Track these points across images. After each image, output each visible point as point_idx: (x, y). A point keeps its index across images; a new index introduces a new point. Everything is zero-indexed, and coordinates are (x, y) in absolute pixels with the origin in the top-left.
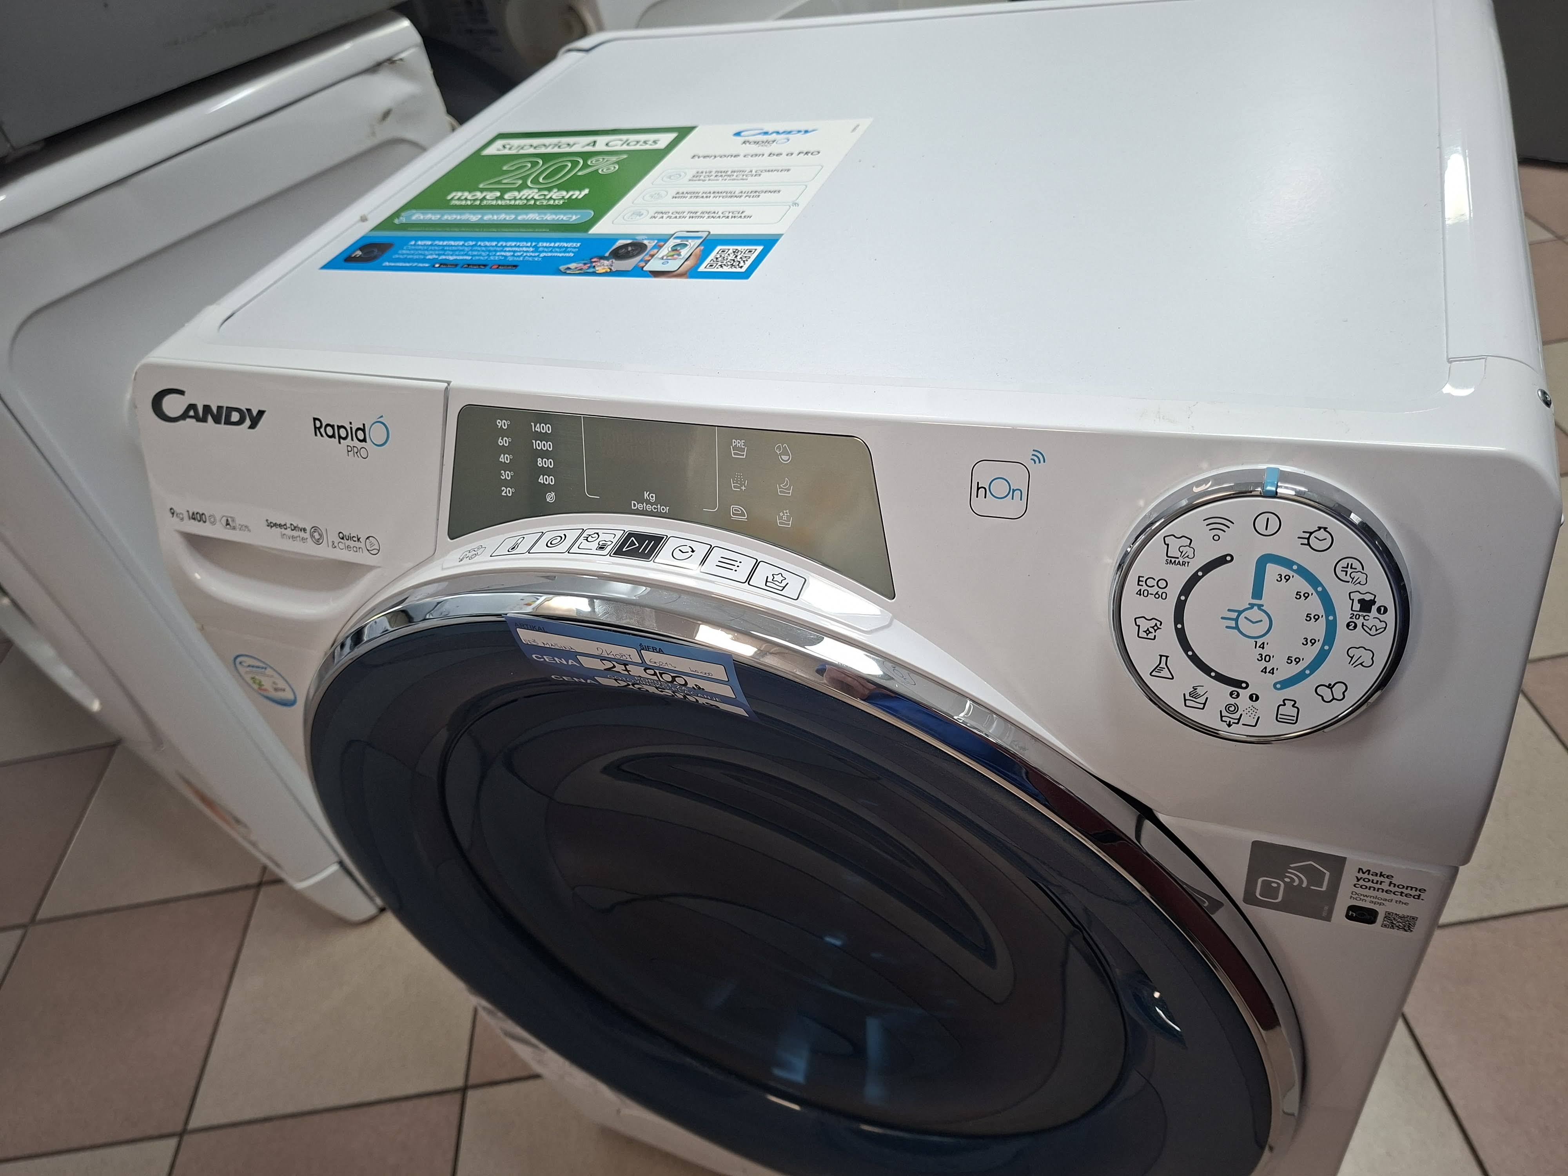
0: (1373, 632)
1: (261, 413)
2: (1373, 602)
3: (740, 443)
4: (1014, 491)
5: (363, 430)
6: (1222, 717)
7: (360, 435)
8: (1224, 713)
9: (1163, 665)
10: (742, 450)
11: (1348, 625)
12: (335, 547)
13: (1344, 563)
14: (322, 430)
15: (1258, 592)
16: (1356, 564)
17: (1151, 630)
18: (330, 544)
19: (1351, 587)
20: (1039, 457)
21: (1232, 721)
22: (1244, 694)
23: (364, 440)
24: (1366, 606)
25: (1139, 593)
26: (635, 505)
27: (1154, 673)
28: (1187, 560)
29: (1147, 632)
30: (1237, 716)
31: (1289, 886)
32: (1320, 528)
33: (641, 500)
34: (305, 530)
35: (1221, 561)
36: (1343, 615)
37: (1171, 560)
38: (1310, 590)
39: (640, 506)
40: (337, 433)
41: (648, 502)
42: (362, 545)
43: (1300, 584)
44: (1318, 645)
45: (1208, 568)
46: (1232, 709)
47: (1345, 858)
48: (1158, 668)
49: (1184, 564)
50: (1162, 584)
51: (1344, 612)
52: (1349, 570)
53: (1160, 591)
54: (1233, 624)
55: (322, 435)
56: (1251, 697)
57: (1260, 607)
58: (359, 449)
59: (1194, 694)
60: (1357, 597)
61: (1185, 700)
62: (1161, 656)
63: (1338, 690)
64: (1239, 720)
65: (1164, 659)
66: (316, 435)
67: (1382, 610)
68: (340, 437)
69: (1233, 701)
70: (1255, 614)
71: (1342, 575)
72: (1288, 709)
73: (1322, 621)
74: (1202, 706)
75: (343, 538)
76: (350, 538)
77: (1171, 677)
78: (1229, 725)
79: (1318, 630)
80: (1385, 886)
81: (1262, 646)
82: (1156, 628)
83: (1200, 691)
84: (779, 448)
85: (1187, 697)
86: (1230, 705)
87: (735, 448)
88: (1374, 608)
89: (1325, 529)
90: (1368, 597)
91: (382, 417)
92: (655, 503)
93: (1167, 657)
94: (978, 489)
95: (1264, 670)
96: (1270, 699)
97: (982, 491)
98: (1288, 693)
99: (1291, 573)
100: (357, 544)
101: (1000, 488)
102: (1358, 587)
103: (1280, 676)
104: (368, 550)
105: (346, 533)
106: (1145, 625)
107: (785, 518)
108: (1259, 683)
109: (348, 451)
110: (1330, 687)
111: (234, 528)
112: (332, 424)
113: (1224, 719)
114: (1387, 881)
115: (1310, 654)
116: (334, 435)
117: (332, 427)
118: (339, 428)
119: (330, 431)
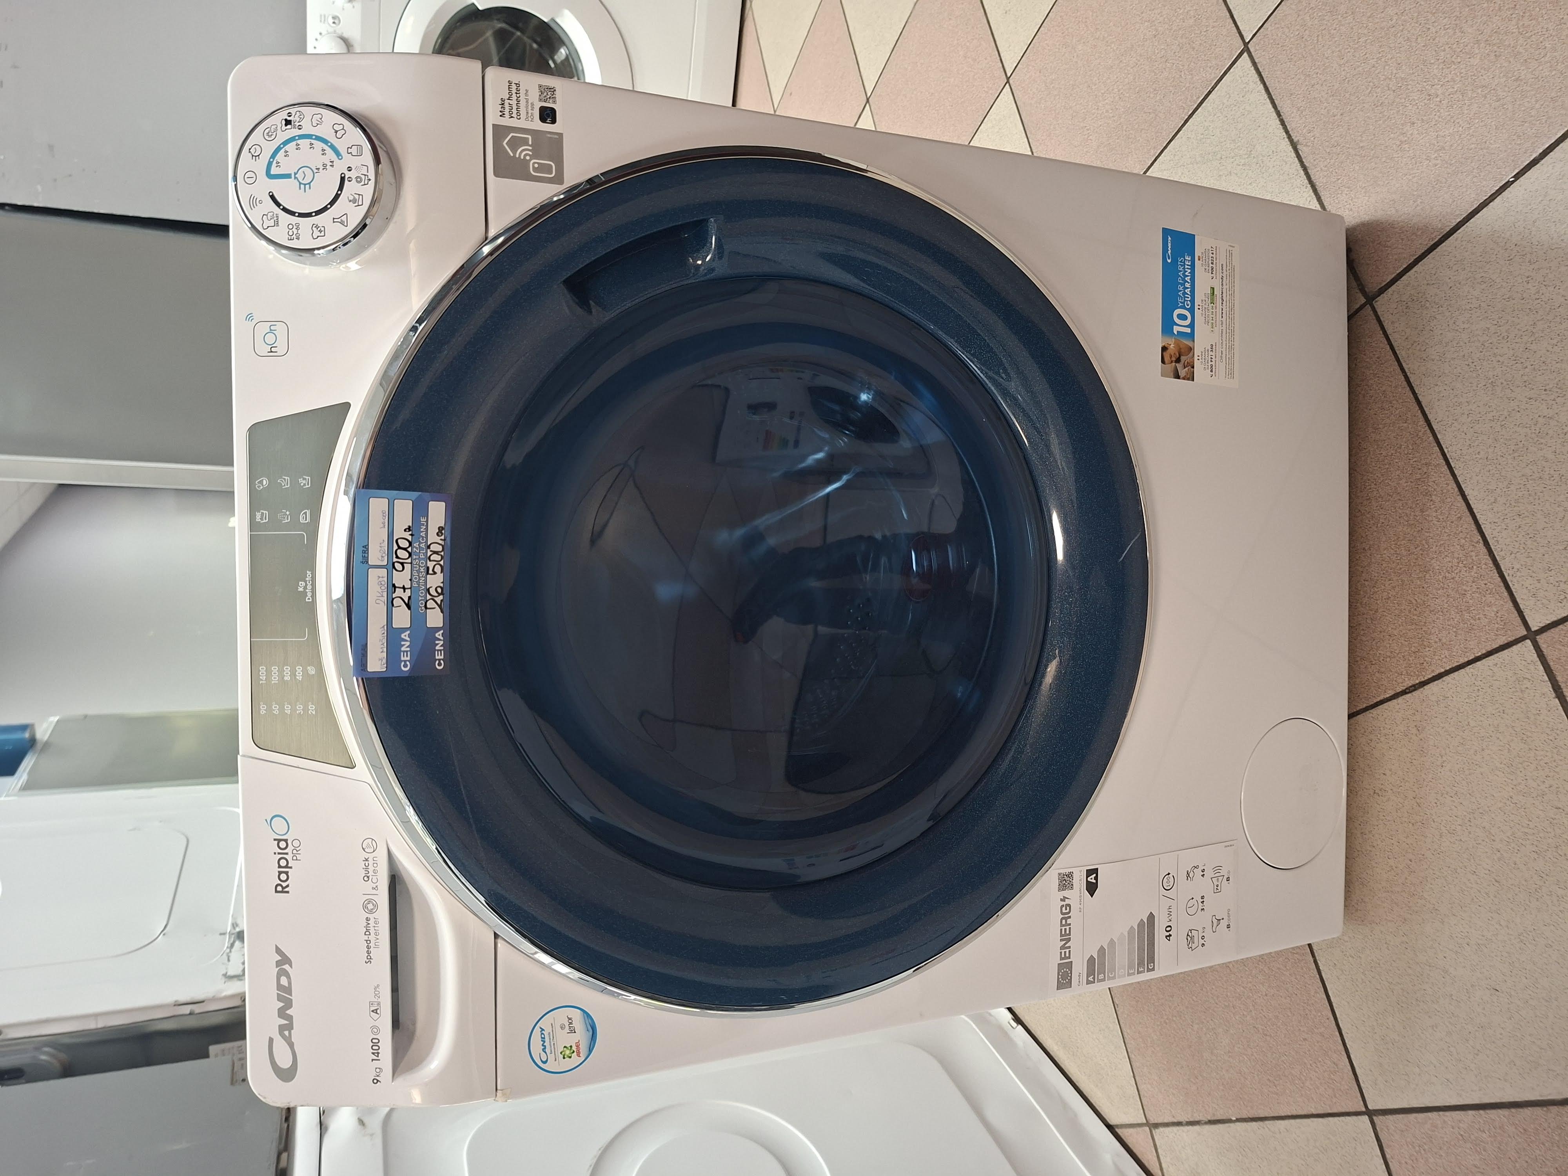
0: (302, 117)
1: (278, 951)
2: (286, 120)
3: (258, 516)
4: (271, 330)
5: (279, 841)
6: (365, 185)
7: (283, 844)
8: (363, 183)
9: (339, 220)
10: (263, 513)
11: (300, 129)
12: (377, 887)
13: (267, 137)
14: (284, 884)
15: (288, 176)
16: (267, 131)
17: (319, 229)
18: (374, 892)
19: (279, 132)
20: (250, 317)
21: (366, 178)
22: (347, 175)
23: (286, 841)
24: (288, 122)
25: (298, 238)
26: (309, 599)
27: (346, 224)
28: (275, 215)
29: (320, 231)
30: (363, 177)
31: (532, 157)
32: (250, 152)
33: (304, 593)
34: (368, 919)
35: (273, 197)
36: (296, 132)
37: (277, 224)
38: (283, 150)
39: (309, 594)
40: (284, 870)
41: (305, 588)
42: (371, 856)
43: (280, 156)
44: (313, 141)
45: (278, 204)
46: (359, 180)
47: (493, 125)
48: (342, 223)
49: (277, 217)
50: (290, 227)
51: (292, 132)
52: (270, 134)
53: (295, 227)
54: (307, 186)
55: (288, 886)
56: (350, 170)
57: (295, 174)
58: (293, 848)
59: (354, 201)
60: (284, 128)
61: (358, 206)
62: (334, 222)
63: (337, 127)
64: (365, 175)
65: (335, 220)
66: (288, 892)
67: (289, 115)
68: (287, 867)
69: (354, 180)
70: (300, 176)
71: (273, 137)
72: (354, 150)
73: (299, 142)
74: (361, 197)
75: (368, 877)
76: (366, 868)
77: (345, 216)
78: (370, 180)
79: (303, 142)
80: (514, 102)
81: (318, 169)
82: (317, 227)
83: (351, 198)
84: (259, 487)
85: (356, 204)
86: (357, 181)
87: (262, 519)
88: (289, 118)
89: (250, 149)
90: (284, 122)
91: (266, 820)
92: (305, 581)
93: (334, 219)
94: (272, 352)
95: (332, 166)
96: (348, 160)
97: (273, 349)
98: (343, 151)
99: (275, 162)
100: (371, 862)
101: (270, 338)
102: (279, 128)
103: (333, 156)
104: (374, 851)
105: (363, 873)
106: (316, 233)
107: (304, 482)
108: (340, 167)
109: (297, 860)
110: (336, 132)
111: (379, 1004)
112: (278, 874)
113: (366, 183)
115: (318, 145)
116: (287, 873)
117: (280, 873)
118: (280, 867)
119: (283, 877)
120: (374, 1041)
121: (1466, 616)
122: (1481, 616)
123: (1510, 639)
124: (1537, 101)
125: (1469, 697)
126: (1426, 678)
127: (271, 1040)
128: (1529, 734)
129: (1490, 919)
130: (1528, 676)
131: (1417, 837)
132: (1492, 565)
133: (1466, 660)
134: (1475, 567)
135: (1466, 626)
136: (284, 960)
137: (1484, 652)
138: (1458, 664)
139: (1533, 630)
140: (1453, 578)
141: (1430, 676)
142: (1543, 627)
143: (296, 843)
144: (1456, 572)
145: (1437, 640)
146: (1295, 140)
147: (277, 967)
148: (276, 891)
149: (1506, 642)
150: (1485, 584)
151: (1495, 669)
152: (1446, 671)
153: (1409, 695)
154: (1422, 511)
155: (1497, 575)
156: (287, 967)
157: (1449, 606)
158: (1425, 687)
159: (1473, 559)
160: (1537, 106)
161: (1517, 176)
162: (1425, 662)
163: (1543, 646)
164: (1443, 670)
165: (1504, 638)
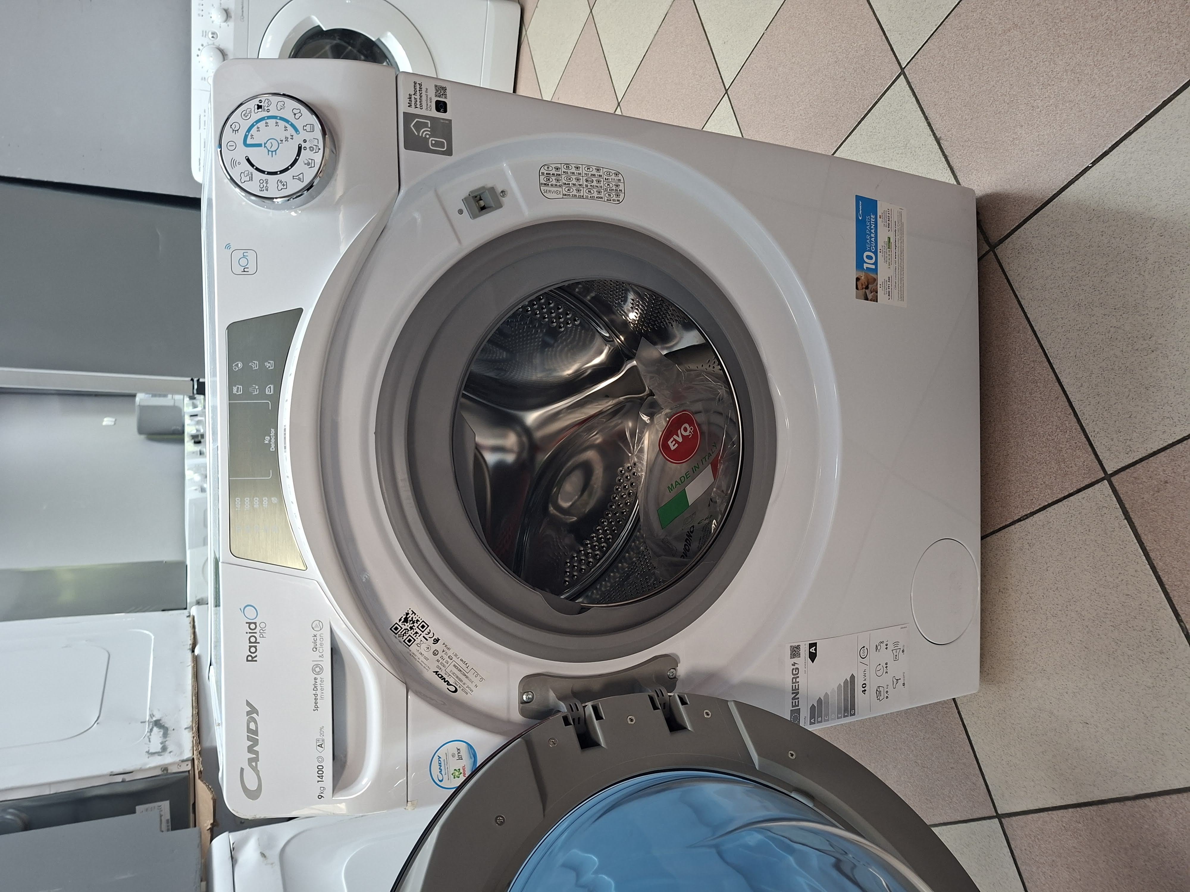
0: (270, 103)
1: (248, 704)
2: (258, 105)
3: (235, 389)
4: (244, 256)
5: (250, 623)
6: (316, 152)
7: (252, 626)
8: (314, 151)
9: (297, 177)
10: (238, 388)
11: (268, 112)
12: (322, 655)
13: (244, 117)
14: (253, 655)
15: (260, 145)
16: (244, 113)
17: (282, 184)
18: (321, 659)
19: (253, 113)
20: (228, 246)
21: (317, 148)
22: (303, 145)
23: (255, 623)
24: (259, 107)
25: (267, 190)
26: (272, 449)
27: (302, 180)
28: (250, 173)
29: (283, 185)
30: (315, 147)
31: (431, 136)
32: (231, 127)
33: (269, 445)
34: (315, 679)
35: (248, 160)
36: (265, 114)
37: (251, 179)
38: (256, 127)
39: (273, 446)
40: (253, 644)
41: (270, 441)
42: (318, 633)
43: (254, 131)
44: (278, 121)
45: (252, 165)
46: (312, 149)
47: (404, 112)
48: (299, 179)
49: (252, 174)
50: (261, 181)
51: (262, 114)
52: (246, 115)
53: (265, 182)
54: (274, 153)
55: (256, 656)
56: (305, 142)
57: (265, 144)
58: (261, 629)
59: (308, 164)
60: (256, 111)
62: (293, 179)
63: (295, 111)
65: (294, 177)
66: (256, 661)
67: (261, 101)
68: (255, 642)
69: (308, 149)
70: (268, 145)
71: (248, 117)
72: (308, 128)
73: (267, 121)
74: (313, 161)
75: (316, 648)
76: (315, 642)
77: (302, 174)
78: (319, 149)
79: (271, 122)
80: (418, 97)
81: (282, 141)
82: (281, 182)
83: (306, 162)
84: (235, 368)
85: (310, 166)
86: (310, 150)
87: (237, 391)
88: (260, 104)
89: (231, 126)
90: (256, 107)
92: (270, 436)
94: (244, 271)
95: (292, 139)
96: (303, 135)
97: (245, 270)
98: (300, 128)
99: (250, 135)
100: (318, 637)
101: (243, 262)
102: (253, 111)
103: (293, 132)
104: (321, 630)
105: (313, 645)
106: (280, 187)
107: (269, 365)
108: (298, 140)
109: (263, 637)
110: (295, 114)
111: (323, 740)
112: (248, 648)
114: (413, 96)
115: (282, 123)
116: (255, 647)
117: (250, 647)
118: (250, 642)
119: (253, 650)
120: (319, 767)
121: (1063, 465)
122: (1073, 465)
123: (1093, 480)
124: (1107, 112)
125: (1065, 521)
126: (1035, 510)
127: (242, 770)
128: (1107, 545)
129: (1082, 674)
130: (1106, 505)
131: (1030, 620)
132: (1080, 430)
133: (1063, 496)
134: (1068, 431)
135: (1062, 472)
136: (252, 710)
137: (1075, 489)
138: (1057, 499)
139: (1109, 473)
140: (1053, 440)
141: (1037, 508)
142: (1115, 471)
143: (263, 625)
144: (1055, 435)
145: (1042, 483)
146: (939, 137)
147: (247, 716)
148: (248, 661)
149: (1090, 482)
150: (1076, 443)
151: (1083, 501)
152: (1049, 504)
153: (1023, 522)
154: (1031, 394)
155: (1084, 436)
156: (254, 715)
157: (1050, 459)
158: (1034, 516)
159: (1066, 426)
160: (1108, 115)
161: (1094, 163)
162: (1034, 499)
163: (1116, 484)
164: (1047, 504)
165: (1089, 480)
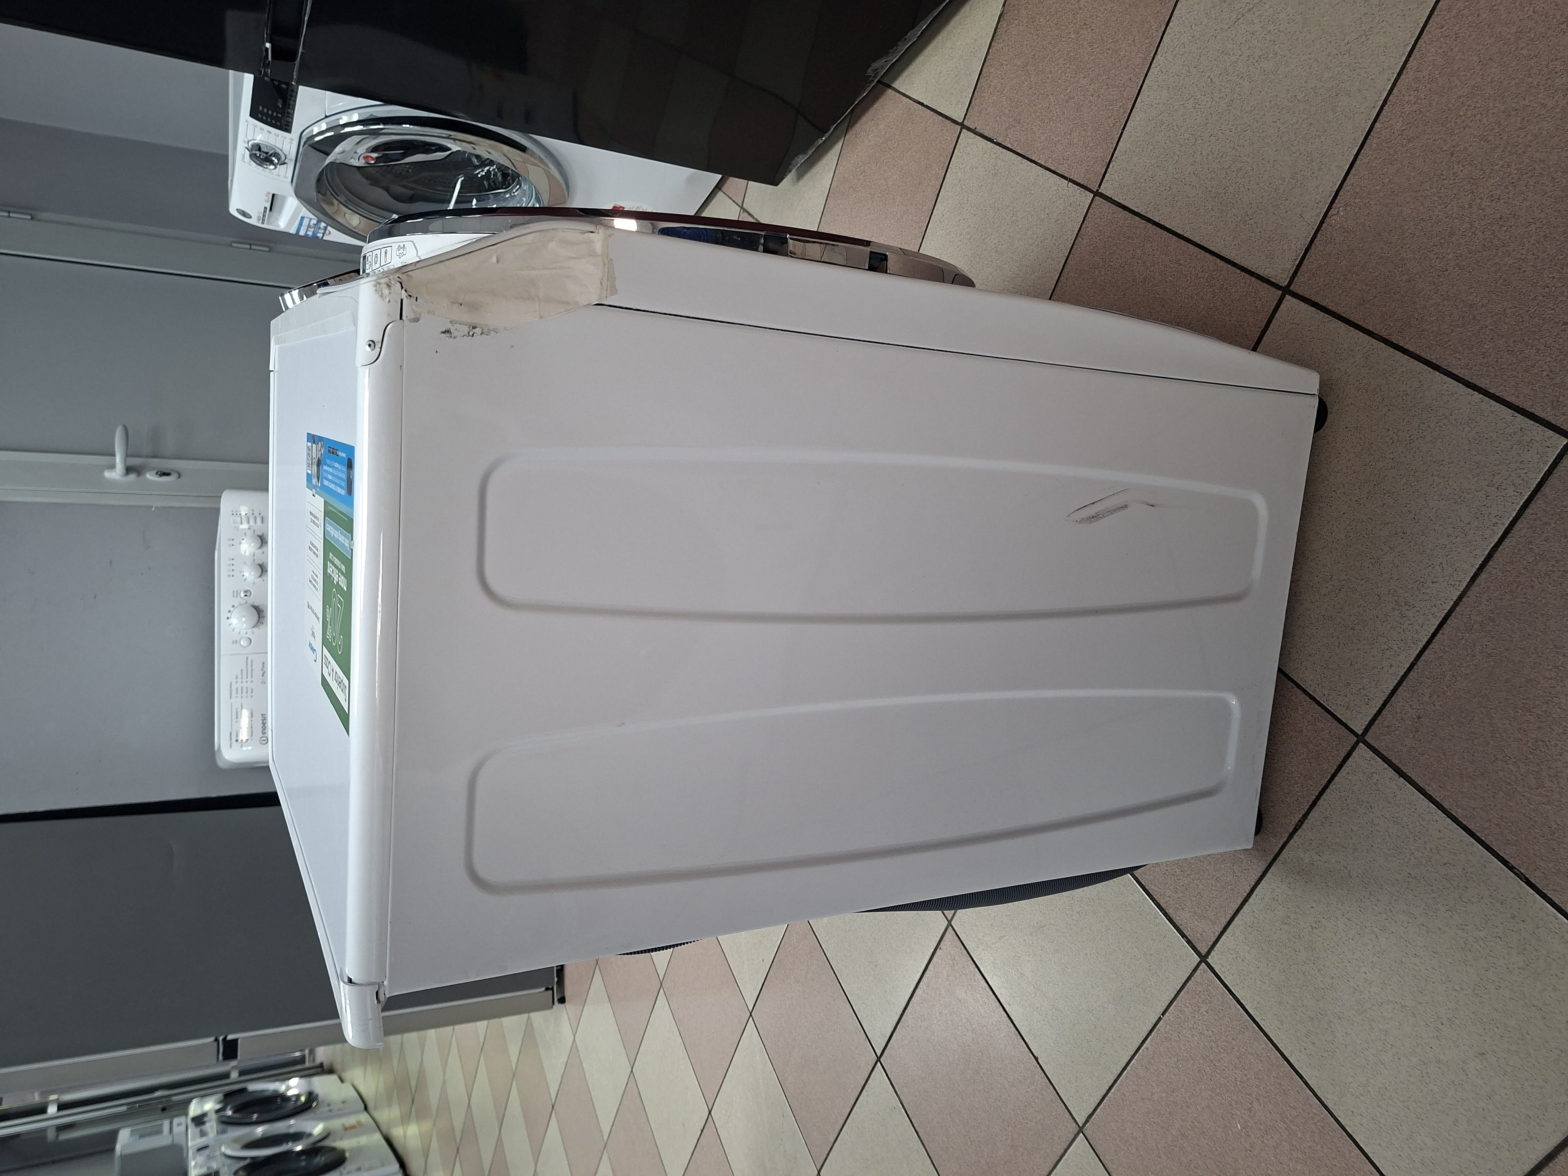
121: (1311, 746)
122: (1320, 741)
123: (1349, 749)
125: (1342, 809)
126: (1306, 810)
130: (1374, 770)
133: (1327, 780)
135: (1313, 754)
137: (1335, 767)
138: (1322, 787)
139: (1360, 734)
141: (1308, 807)
142: (1365, 729)
145: (1299, 775)
149: (1347, 752)
150: (1312, 716)
151: (1350, 777)
152: (1317, 796)
153: (1300, 830)
157: (1295, 745)
158: (1309, 817)
162: (1299, 798)
163: (1372, 743)
164: (1314, 797)
165: (1344, 750)
